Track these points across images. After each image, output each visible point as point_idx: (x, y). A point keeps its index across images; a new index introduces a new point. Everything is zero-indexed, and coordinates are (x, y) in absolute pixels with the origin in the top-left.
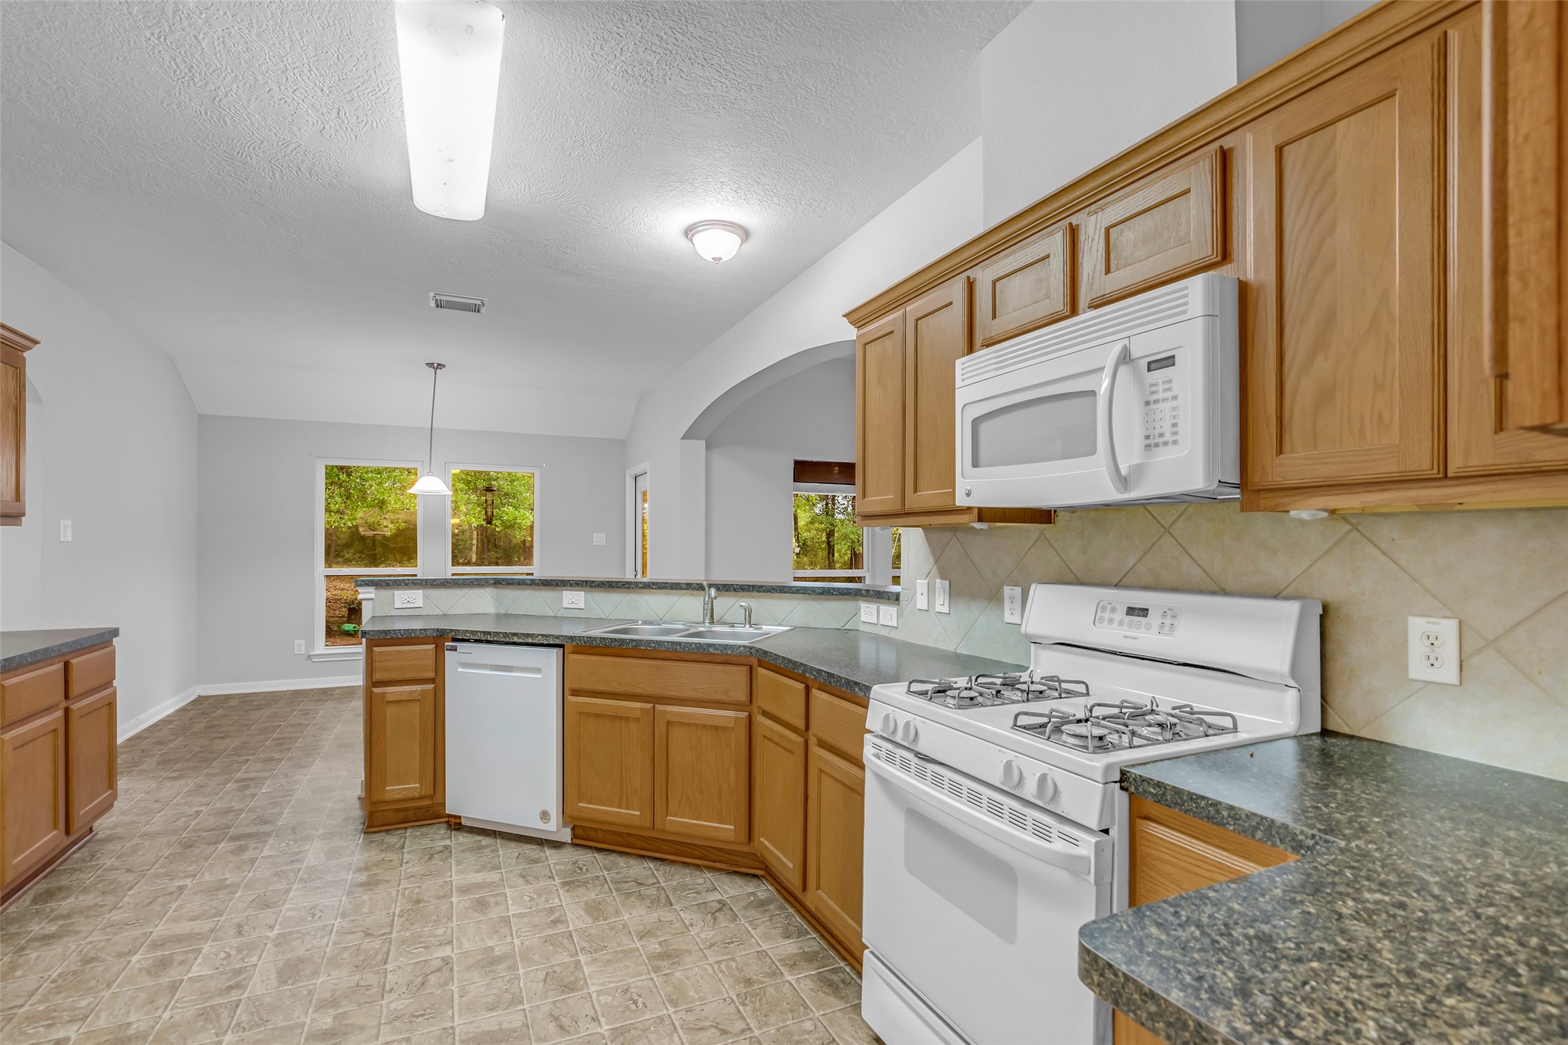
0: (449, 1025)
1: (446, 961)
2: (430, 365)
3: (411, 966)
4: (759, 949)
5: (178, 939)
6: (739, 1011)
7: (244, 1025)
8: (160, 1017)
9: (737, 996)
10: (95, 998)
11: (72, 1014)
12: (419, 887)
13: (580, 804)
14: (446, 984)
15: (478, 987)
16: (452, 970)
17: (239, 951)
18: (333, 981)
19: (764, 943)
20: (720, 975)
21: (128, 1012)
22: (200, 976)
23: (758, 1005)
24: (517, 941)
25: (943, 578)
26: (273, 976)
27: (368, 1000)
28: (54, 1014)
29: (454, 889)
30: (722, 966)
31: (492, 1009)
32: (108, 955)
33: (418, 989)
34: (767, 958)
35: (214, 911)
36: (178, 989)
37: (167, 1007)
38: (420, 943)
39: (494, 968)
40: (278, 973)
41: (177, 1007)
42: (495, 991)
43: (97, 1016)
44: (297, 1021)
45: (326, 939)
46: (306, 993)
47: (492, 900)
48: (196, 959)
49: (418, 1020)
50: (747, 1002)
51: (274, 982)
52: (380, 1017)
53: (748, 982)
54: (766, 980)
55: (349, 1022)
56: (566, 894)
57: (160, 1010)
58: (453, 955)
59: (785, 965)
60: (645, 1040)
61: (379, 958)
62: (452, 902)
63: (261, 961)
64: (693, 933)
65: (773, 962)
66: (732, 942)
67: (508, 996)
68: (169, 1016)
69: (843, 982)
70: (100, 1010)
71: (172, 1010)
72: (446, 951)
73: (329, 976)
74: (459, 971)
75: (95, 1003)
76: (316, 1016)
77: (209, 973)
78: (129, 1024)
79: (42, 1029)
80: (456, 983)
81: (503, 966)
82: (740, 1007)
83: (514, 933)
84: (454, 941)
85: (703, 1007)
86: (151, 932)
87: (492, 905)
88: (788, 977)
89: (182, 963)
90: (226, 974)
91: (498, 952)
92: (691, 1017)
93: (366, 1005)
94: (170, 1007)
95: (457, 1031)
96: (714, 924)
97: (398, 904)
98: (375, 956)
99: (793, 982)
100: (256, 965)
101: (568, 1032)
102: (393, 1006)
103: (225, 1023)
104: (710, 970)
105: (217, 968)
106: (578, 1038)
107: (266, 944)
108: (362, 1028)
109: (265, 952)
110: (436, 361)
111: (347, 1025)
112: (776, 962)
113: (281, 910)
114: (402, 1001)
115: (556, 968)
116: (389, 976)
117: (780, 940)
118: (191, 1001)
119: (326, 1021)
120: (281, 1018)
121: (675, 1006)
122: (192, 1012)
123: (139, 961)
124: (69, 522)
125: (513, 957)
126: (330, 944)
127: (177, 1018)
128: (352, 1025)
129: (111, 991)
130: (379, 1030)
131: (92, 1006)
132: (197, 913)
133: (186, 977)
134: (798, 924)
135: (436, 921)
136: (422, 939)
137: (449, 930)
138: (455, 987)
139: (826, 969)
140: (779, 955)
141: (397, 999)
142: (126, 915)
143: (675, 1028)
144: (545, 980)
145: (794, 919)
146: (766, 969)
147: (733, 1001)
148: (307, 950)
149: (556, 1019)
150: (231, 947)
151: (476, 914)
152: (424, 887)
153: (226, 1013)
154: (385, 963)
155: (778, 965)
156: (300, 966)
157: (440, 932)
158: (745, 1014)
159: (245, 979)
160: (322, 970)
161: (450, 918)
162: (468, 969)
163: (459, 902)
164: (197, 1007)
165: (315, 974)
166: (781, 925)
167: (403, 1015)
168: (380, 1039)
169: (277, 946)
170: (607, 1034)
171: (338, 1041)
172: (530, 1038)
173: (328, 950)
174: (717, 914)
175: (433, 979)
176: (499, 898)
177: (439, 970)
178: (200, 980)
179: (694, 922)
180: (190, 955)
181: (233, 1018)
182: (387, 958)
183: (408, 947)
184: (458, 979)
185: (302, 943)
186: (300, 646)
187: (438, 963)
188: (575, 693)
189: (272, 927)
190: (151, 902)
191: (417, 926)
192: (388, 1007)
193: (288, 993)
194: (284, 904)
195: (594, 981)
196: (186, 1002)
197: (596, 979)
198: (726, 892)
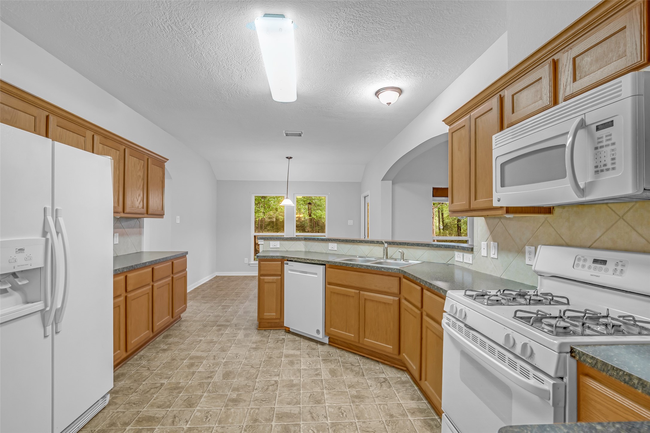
0: (273, 406)
1: (276, 382)
2: (287, 158)
3: (264, 381)
4: (399, 403)
5: (197, 357)
6: (385, 428)
7: (210, 391)
8: (188, 382)
9: (386, 421)
10: (173, 372)
11: (166, 376)
12: (272, 352)
13: (331, 329)
14: (275, 391)
15: (285, 395)
16: (277, 386)
17: (213, 365)
18: (239, 382)
19: (401, 400)
20: (380, 410)
21: (180, 379)
22: (201, 371)
23: (394, 427)
24: (302, 379)
25: (494, 241)
26: (221, 376)
27: (249, 391)
28: (162, 375)
29: (283, 355)
30: (381, 406)
31: (289, 404)
32: (178, 359)
33: (265, 391)
34: (402, 407)
35: (208, 350)
36: (194, 374)
37: (191, 379)
38: (268, 374)
39: (292, 388)
40: (223, 375)
41: (193, 380)
42: (291, 397)
43: (173, 378)
44: (226, 393)
45: (239, 366)
46: (230, 384)
47: (296, 362)
48: (201, 365)
49: (263, 402)
50: (390, 424)
51: (221, 378)
52: (251, 398)
53: (392, 416)
54: (400, 417)
55: (241, 397)
56: (323, 364)
57: (189, 380)
58: (279, 380)
59: (409, 412)
60: (344, 431)
61: (254, 376)
62: (282, 360)
63: (219, 370)
64: (371, 390)
65: (404, 410)
66: (387, 397)
67: (295, 400)
68: (191, 383)
69: (436, 426)
70: (173, 377)
71: (192, 381)
72: (276, 378)
73: (238, 379)
74: (280, 387)
75: (172, 374)
76: (232, 393)
77: (204, 371)
78: (180, 383)
79: (159, 379)
80: (278, 391)
81: (295, 388)
82: (386, 426)
83: (301, 376)
84: (280, 375)
85: (370, 422)
86: (190, 354)
87: (296, 364)
88: (410, 418)
89: (197, 366)
90: (208, 372)
91: (294, 382)
92: (364, 425)
93: (247, 393)
94: (191, 380)
95: (275, 410)
96: (381, 388)
97: (264, 358)
98: (253, 376)
99: (412, 421)
100: (217, 371)
101: (315, 420)
102: (256, 395)
103: (205, 389)
104: (376, 407)
105: (206, 370)
106: (318, 423)
107: (221, 364)
108: (245, 401)
109: (220, 367)
110: (289, 156)
111: (240, 398)
112: (405, 410)
113: (227, 353)
114: (259, 394)
115: (314, 393)
116: (257, 384)
117: (409, 400)
118: (197, 379)
119: (234, 396)
120: (221, 391)
121: (358, 419)
122: (197, 383)
123: (186, 363)
124: (179, 217)
125: (300, 386)
126: (240, 368)
127: (193, 384)
128: (242, 399)
129: (177, 371)
130: (250, 403)
131: (172, 375)
132: (203, 350)
133: (197, 371)
134: (418, 395)
135: (275, 366)
136: (270, 372)
137: (279, 371)
138: (277, 392)
139: (429, 418)
140: (408, 407)
141: (257, 393)
142: (185, 347)
143: (357, 429)
144: (310, 397)
145: (417, 392)
146: (400, 412)
147: (383, 423)
148: (233, 369)
149: (311, 413)
150: (211, 363)
151: (289, 366)
152: (273, 352)
153: (206, 386)
154: (256, 378)
155: (406, 411)
156: (230, 374)
157: (276, 370)
158: (388, 430)
159: (213, 375)
160: (236, 377)
161: (280, 366)
162: (283, 387)
163: (284, 360)
164: (199, 381)
165: (234, 378)
166: (410, 394)
167: (259, 399)
168: (250, 406)
169: (224, 365)
170: (329, 424)
171: (237, 404)
172: (300, 419)
173: (239, 370)
174: (383, 384)
175: (270, 388)
176: (298, 361)
177: (273, 385)
178: (201, 373)
179: (372, 385)
180: (199, 363)
181: (208, 388)
182: (257, 377)
183: (264, 374)
184: (279, 389)
185: (232, 366)
186: (246, 260)
187: (273, 382)
188: (330, 284)
189: (224, 359)
190: (192, 344)
191: (269, 367)
192: (254, 395)
193: (225, 383)
194: (229, 351)
195: (327, 401)
196: (196, 379)
197: (329, 401)
198: (388, 375)
